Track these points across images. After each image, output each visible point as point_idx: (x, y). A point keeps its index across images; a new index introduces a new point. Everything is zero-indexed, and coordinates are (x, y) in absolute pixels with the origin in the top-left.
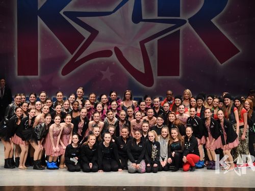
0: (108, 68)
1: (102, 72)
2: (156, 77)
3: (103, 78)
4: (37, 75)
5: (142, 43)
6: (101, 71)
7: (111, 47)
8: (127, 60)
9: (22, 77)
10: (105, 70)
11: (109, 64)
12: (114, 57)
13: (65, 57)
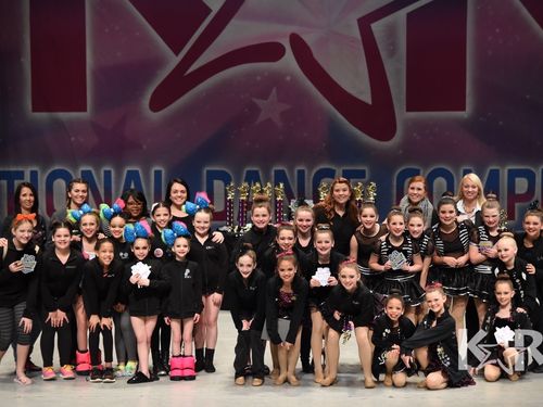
0: (274, 91)
1: (259, 102)
2: (402, 115)
3: (262, 117)
4: (85, 110)
5: (365, 23)
6: (255, 100)
7: (280, 33)
8: (325, 68)
9: (43, 116)
10: (264, 95)
11: (276, 81)
12: (289, 61)
13: (158, 63)
